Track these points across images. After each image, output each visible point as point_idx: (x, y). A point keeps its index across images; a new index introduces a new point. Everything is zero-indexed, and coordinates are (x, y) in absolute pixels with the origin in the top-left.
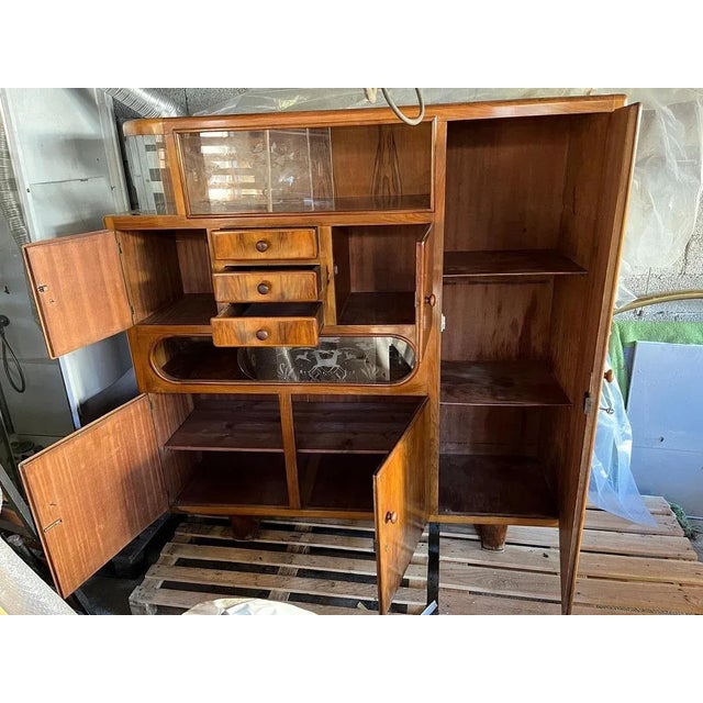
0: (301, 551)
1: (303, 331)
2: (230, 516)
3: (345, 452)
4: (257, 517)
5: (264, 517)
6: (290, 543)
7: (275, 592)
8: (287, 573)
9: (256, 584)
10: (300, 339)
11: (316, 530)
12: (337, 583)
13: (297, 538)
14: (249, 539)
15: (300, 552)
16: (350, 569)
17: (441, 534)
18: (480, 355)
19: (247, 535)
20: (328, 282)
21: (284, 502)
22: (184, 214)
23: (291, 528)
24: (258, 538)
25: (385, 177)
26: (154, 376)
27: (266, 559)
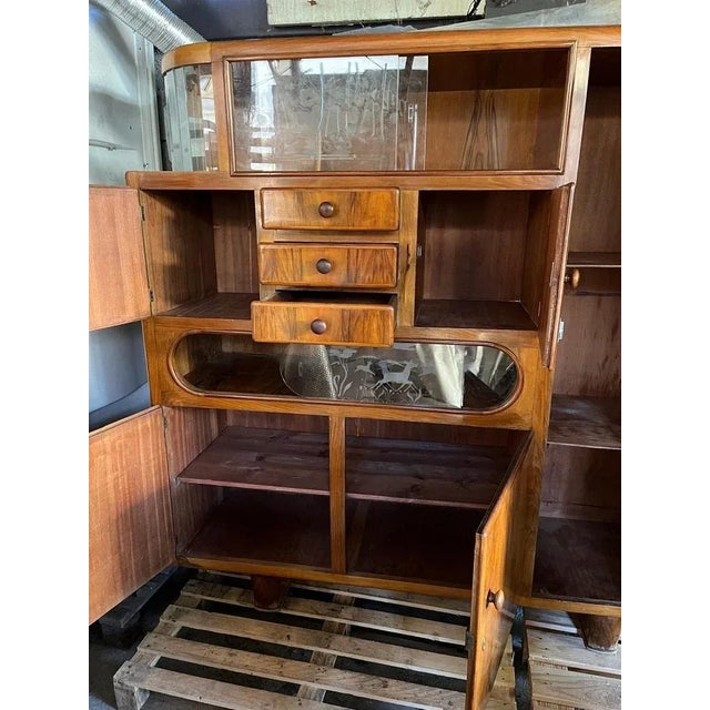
0: (340, 630)
1: (375, 326)
2: (252, 576)
3: (411, 501)
4: (285, 579)
5: (294, 580)
6: (328, 618)
7: (306, 688)
8: (322, 661)
9: (281, 674)
10: (370, 336)
11: (360, 603)
12: (391, 682)
13: (335, 613)
14: (274, 608)
15: (339, 633)
16: (407, 662)
17: (528, 622)
18: (584, 389)
19: (271, 603)
20: (408, 266)
21: (324, 562)
22: (228, 170)
23: (328, 598)
24: (286, 608)
25: (479, 154)
26: (171, 383)
27: (295, 638)
